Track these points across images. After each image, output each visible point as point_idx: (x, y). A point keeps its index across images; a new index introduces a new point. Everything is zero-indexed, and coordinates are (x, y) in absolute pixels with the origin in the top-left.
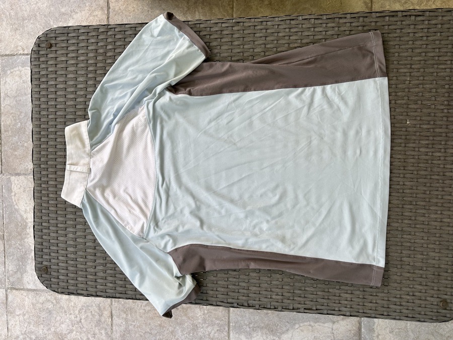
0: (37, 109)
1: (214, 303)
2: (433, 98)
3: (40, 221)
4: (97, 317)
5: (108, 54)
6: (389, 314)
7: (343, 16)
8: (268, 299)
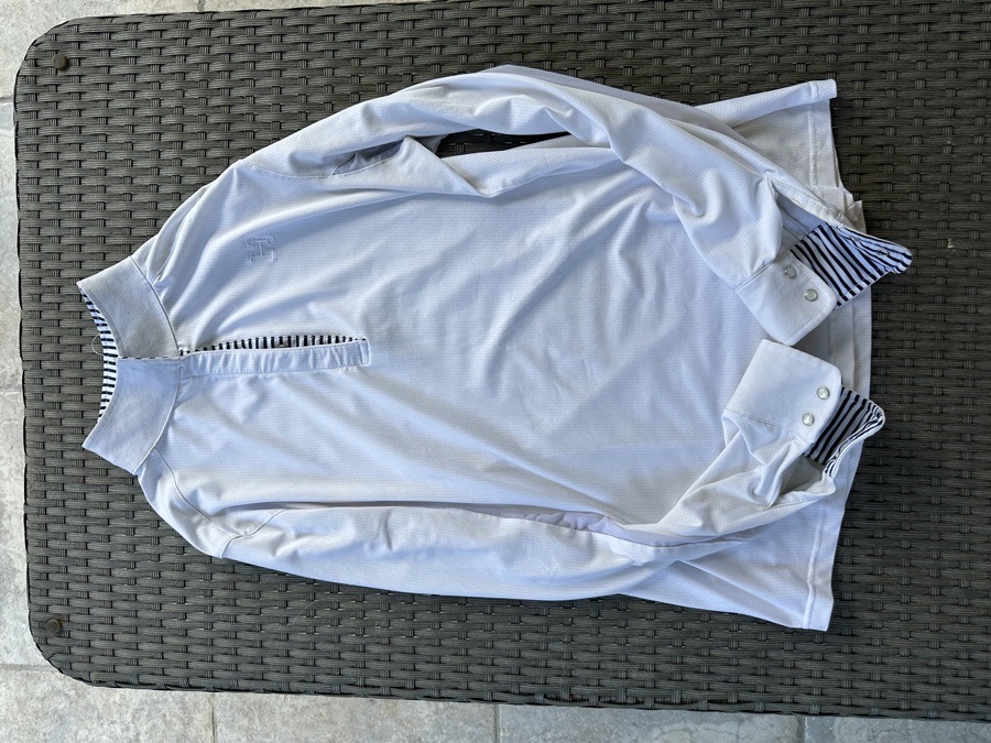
0: (32, 222)
1: (487, 696)
3: (42, 503)
4: (179, 727)
5: (214, 85)
6: (913, 706)
8: (622, 681)
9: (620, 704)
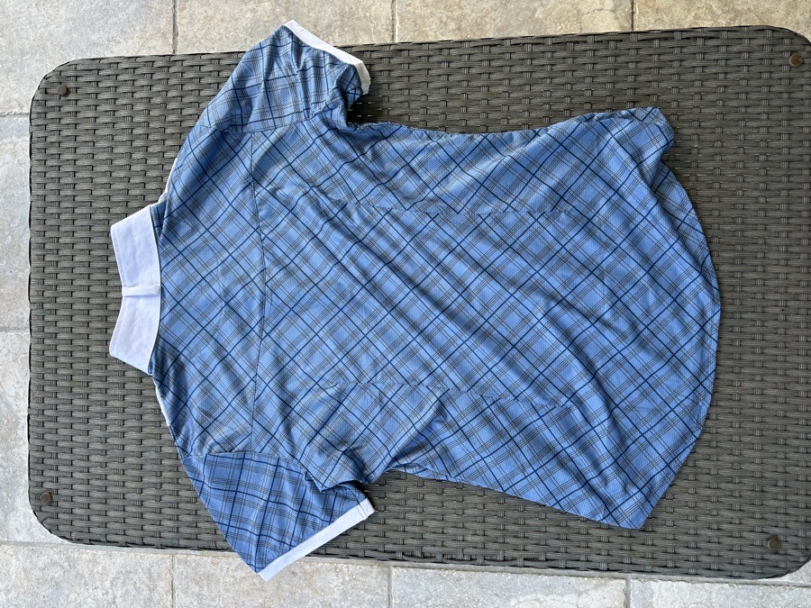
0: (40, 204)
1: (361, 554)
2: (740, 179)
3: (41, 406)
4: (146, 592)
5: (170, 106)
6: (677, 565)
7: (580, 39)
8: (459, 543)
9: (459, 560)
